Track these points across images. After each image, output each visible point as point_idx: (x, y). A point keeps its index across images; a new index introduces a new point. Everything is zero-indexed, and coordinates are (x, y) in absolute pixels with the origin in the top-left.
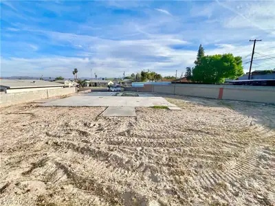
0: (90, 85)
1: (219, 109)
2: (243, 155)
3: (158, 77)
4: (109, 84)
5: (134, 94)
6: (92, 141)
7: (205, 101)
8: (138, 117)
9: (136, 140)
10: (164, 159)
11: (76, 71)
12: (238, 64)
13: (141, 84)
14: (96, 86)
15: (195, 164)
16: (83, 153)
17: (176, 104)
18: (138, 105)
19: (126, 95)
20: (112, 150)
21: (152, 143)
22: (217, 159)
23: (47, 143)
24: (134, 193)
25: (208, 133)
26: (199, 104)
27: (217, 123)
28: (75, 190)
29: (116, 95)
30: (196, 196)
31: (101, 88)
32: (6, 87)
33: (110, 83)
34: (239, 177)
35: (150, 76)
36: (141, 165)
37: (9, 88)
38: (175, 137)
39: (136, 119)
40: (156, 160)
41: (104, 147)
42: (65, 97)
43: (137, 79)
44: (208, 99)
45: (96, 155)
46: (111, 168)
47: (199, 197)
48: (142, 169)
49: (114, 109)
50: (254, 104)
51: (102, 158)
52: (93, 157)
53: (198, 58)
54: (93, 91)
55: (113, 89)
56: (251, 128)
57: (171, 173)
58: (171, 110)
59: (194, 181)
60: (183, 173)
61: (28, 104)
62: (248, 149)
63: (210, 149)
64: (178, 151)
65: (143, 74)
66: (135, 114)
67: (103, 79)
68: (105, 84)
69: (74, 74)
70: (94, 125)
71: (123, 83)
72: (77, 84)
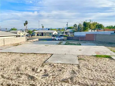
0: (38, 35)
3: (99, 27)
8: (81, 65)
11: (26, 23)
13: (83, 34)
14: (42, 35)
29: (60, 44)
31: (47, 37)
33: (55, 33)
35: (92, 26)
39: (79, 67)
42: (17, 45)
43: (79, 29)
49: (59, 57)
54: (40, 40)
55: (57, 39)
65: (85, 24)
67: (49, 29)
68: (50, 33)
69: (25, 25)
70: (41, 71)
71: (66, 33)
72: (27, 34)
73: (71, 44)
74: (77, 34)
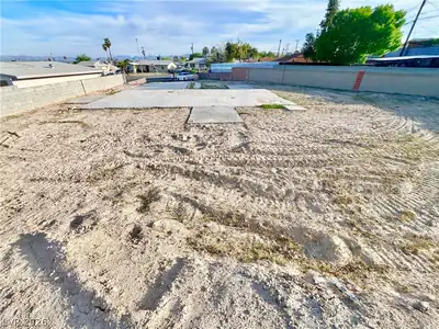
0: (139, 71)
1: (359, 107)
2: (418, 174)
3: (252, 53)
4: (169, 67)
5: (218, 84)
6: (201, 162)
7: (334, 95)
8: (248, 123)
9: (263, 157)
10: (315, 183)
12: (397, 26)
13: (226, 67)
14: (148, 71)
15: (361, 189)
16: (198, 179)
17: (294, 101)
18: (236, 103)
19: (207, 87)
20: (238, 174)
21: (287, 161)
22: (386, 181)
23: (138, 167)
24: (306, 229)
25: (360, 145)
26: (328, 101)
27: (367, 130)
28: (223, 228)
29: (192, 88)
30: (380, 227)
31: (158, 75)
32: (10, 77)
33: (171, 65)
34: (423, 202)
35: (241, 51)
36: (289, 192)
37: (15, 79)
38: (316, 152)
39: (245, 126)
40: (305, 185)
41: (224, 170)
42: (112, 92)
43: (218, 59)
44: (338, 91)
45: (219, 181)
46: (248, 197)
47: (384, 229)
48: (292, 197)
49: (206, 112)
50: (408, 98)
51: (230, 186)
52: (216, 184)
53: (327, 15)
54: (149, 80)
55: (182, 77)
56: (416, 135)
57: (335, 201)
58: (291, 111)
59: (368, 210)
60: (349, 201)
61: (61, 105)
62: (422, 166)
63: (371, 168)
64: (329, 172)
65: (229, 48)
66: (239, 119)
67: (158, 58)
68: (163, 67)
69: (105, 49)
70: (189, 138)
71: (193, 65)
72: (117, 69)
73: (212, 88)
74: (216, 67)
